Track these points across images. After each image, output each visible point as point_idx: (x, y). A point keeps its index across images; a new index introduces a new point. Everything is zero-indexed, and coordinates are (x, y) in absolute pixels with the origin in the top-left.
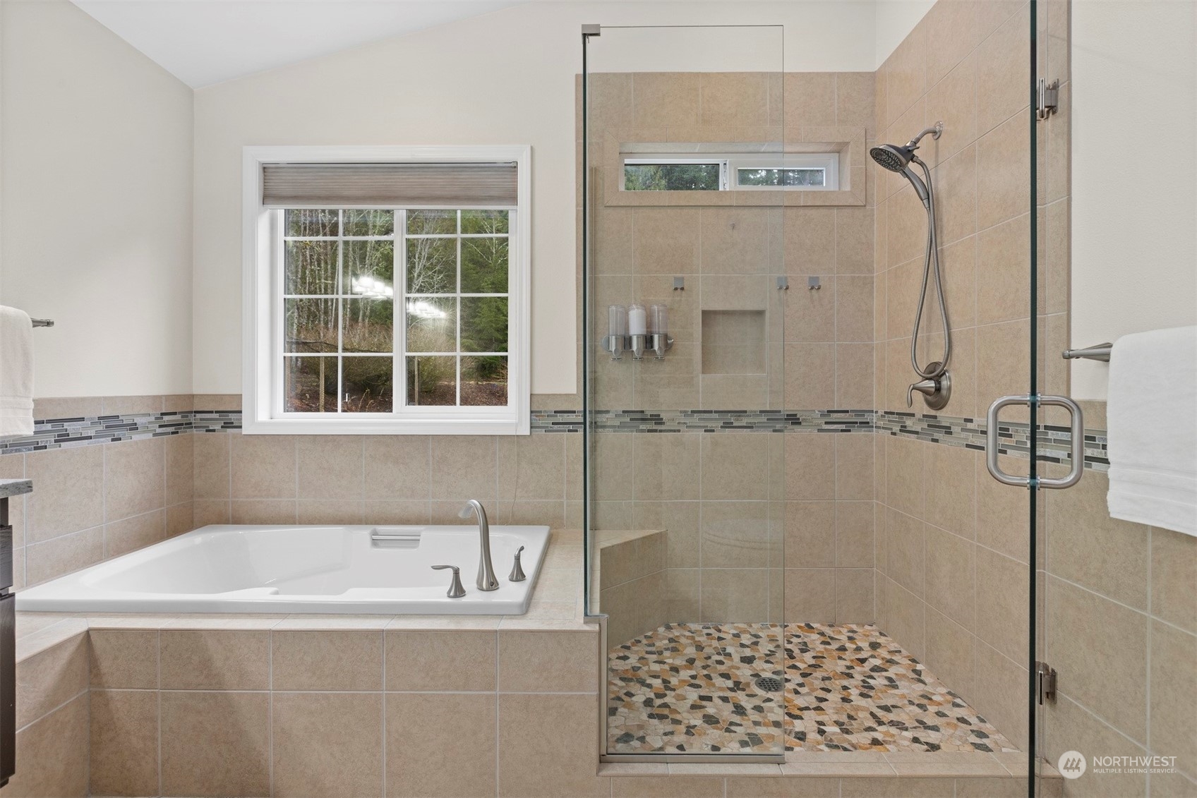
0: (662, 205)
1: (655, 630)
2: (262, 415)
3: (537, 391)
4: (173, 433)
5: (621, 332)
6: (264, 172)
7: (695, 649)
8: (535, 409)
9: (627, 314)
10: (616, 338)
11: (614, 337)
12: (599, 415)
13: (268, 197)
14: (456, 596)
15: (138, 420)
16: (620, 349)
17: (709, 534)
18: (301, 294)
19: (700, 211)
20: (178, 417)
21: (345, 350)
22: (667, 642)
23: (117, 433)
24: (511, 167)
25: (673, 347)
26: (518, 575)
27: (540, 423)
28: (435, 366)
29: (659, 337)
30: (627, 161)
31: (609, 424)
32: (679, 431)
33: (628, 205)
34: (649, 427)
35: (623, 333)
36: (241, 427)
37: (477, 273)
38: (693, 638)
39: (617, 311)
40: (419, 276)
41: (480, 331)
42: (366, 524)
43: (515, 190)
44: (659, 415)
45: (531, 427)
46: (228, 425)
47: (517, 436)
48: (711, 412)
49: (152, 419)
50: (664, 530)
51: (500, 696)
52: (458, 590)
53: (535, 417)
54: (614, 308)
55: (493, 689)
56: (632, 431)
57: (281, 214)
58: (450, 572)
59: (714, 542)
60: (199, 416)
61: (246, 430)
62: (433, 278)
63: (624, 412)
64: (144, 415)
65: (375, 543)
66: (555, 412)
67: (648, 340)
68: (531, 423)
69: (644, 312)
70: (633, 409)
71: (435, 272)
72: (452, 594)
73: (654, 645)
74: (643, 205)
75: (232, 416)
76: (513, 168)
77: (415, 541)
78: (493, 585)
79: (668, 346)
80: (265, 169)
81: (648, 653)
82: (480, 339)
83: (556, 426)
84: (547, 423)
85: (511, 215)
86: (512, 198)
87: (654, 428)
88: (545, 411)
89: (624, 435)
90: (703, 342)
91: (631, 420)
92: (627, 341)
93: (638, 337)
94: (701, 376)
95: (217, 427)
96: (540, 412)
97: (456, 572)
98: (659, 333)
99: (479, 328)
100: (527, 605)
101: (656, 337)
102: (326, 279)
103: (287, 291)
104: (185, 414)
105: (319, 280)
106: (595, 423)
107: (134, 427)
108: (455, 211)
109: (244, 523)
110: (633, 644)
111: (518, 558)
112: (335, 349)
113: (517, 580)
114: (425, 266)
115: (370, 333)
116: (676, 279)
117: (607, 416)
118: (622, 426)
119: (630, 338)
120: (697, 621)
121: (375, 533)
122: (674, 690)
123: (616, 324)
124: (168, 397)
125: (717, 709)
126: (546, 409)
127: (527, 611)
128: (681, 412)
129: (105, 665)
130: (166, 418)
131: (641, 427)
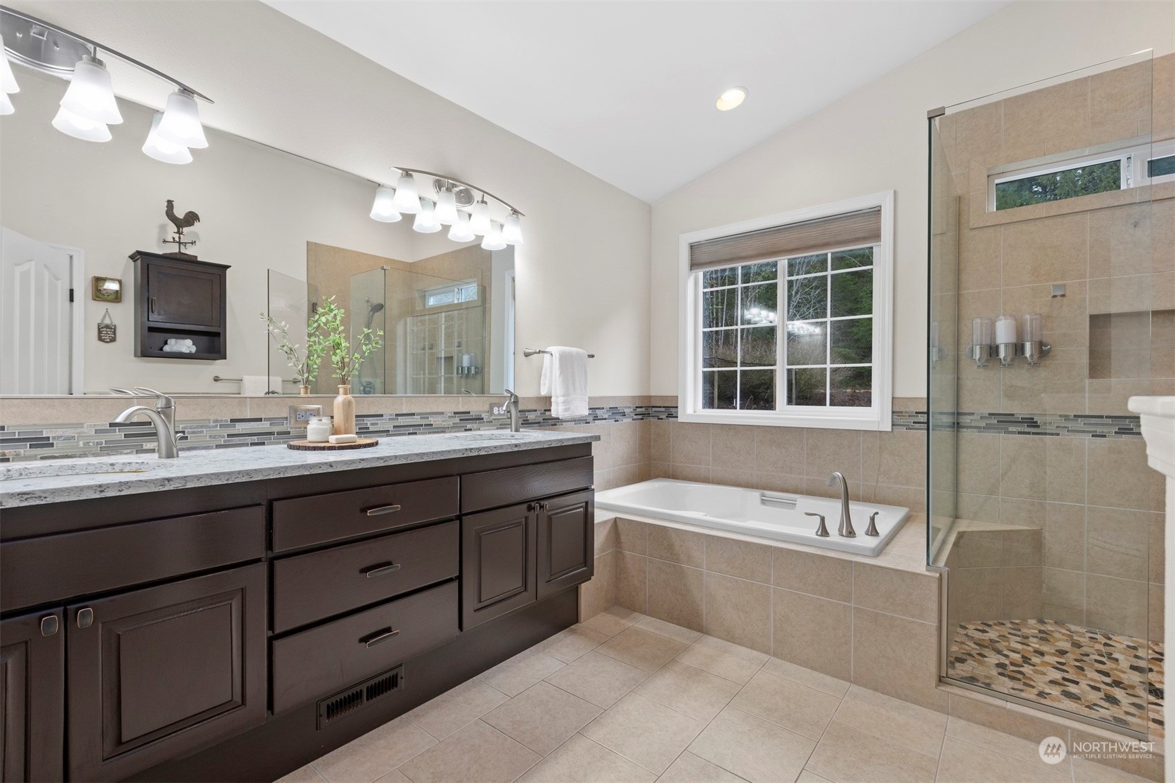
0: (1038, 217)
1: (1024, 620)
2: (690, 411)
3: (898, 395)
4: (641, 419)
5: (987, 341)
6: (691, 249)
7: (1070, 645)
8: (896, 409)
9: (993, 324)
10: (981, 348)
11: (978, 347)
12: (963, 417)
13: (694, 265)
14: (822, 535)
15: (626, 410)
16: (985, 357)
17: (1098, 540)
18: (710, 327)
19: (1088, 216)
20: (643, 409)
21: (743, 364)
22: (1037, 631)
23: (618, 417)
24: (876, 211)
25: (1051, 353)
26: (873, 531)
27: (901, 421)
28: (811, 375)
29: (1032, 344)
30: (998, 181)
31: (973, 424)
32: (1058, 434)
33: (997, 223)
34: (1020, 429)
35: (989, 343)
36: (677, 417)
37: (855, 284)
38: (1071, 637)
39: (982, 325)
40: (797, 293)
41: (858, 340)
42: (757, 489)
43: (879, 229)
44: (1033, 419)
45: (893, 425)
46: (670, 416)
47: (880, 432)
48: (1102, 417)
49: (632, 410)
50: (1039, 528)
51: (855, 608)
52: (824, 532)
53: (896, 417)
54: (978, 321)
55: (850, 601)
56: (999, 433)
57: (701, 275)
58: (818, 519)
59: (1104, 548)
60: (654, 409)
61: (681, 419)
62: (809, 294)
63: (989, 414)
64: (628, 407)
65: (763, 502)
66: (916, 413)
67: (1018, 349)
68: (892, 422)
69: (1015, 322)
70: (1001, 412)
71: (812, 288)
72: (819, 533)
73: (1020, 630)
74: (1015, 221)
75: (672, 410)
76: (876, 212)
77: (793, 505)
78: (851, 533)
79: (1043, 351)
80: (692, 247)
81: (1010, 633)
82: (858, 347)
83: (917, 425)
84: (908, 422)
85: (875, 250)
86: (876, 236)
87: (1025, 430)
88: (906, 412)
89: (989, 436)
90: (1090, 346)
91: (998, 422)
92: (993, 350)
93: (1006, 345)
94: (1087, 381)
95: (664, 417)
96: (902, 412)
97: (823, 519)
98: (1031, 341)
99: (856, 337)
100: (879, 552)
101: (1028, 346)
102: (717, 305)
103: (704, 327)
104: (647, 408)
105: (712, 306)
106: (958, 423)
107: (624, 414)
108: (827, 254)
109: (678, 479)
110: (995, 624)
111: (873, 519)
112: (735, 364)
113: (872, 535)
114: (802, 283)
115: (753, 347)
116: (1056, 287)
117: (971, 417)
118: (988, 427)
119: (997, 347)
120: (1080, 624)
121: (763, 495)
122: (1034, 666)
123: (982, 335)
124: (639, 397)
125: (1082, 691)
126: (907, 410)
127: (878, 556)
128: (1060, 416)
129: (623, 538)
130: (638, 410)
131: (1011, 429)
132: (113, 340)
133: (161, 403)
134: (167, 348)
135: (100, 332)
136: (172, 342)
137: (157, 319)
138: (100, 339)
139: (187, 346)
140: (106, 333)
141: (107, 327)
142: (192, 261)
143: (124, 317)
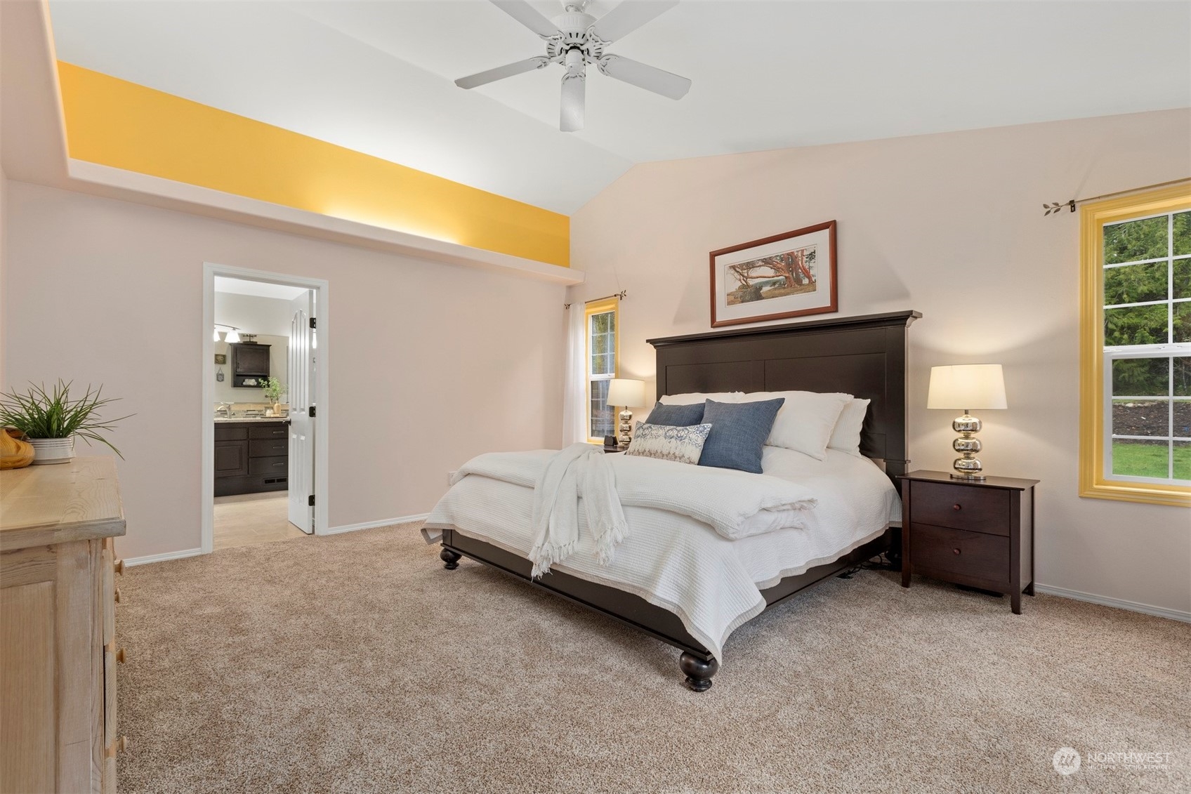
132: (223, 380)
133: (228, 406)
134: (244, 383)
135: (217, 377)
136: (246, 380)
137: (240, 370)
138: (218, 380)
139: (252, 382)
140: (220, 377)
141: (221, 375)
142: (255, 344)
143: (227, 370)
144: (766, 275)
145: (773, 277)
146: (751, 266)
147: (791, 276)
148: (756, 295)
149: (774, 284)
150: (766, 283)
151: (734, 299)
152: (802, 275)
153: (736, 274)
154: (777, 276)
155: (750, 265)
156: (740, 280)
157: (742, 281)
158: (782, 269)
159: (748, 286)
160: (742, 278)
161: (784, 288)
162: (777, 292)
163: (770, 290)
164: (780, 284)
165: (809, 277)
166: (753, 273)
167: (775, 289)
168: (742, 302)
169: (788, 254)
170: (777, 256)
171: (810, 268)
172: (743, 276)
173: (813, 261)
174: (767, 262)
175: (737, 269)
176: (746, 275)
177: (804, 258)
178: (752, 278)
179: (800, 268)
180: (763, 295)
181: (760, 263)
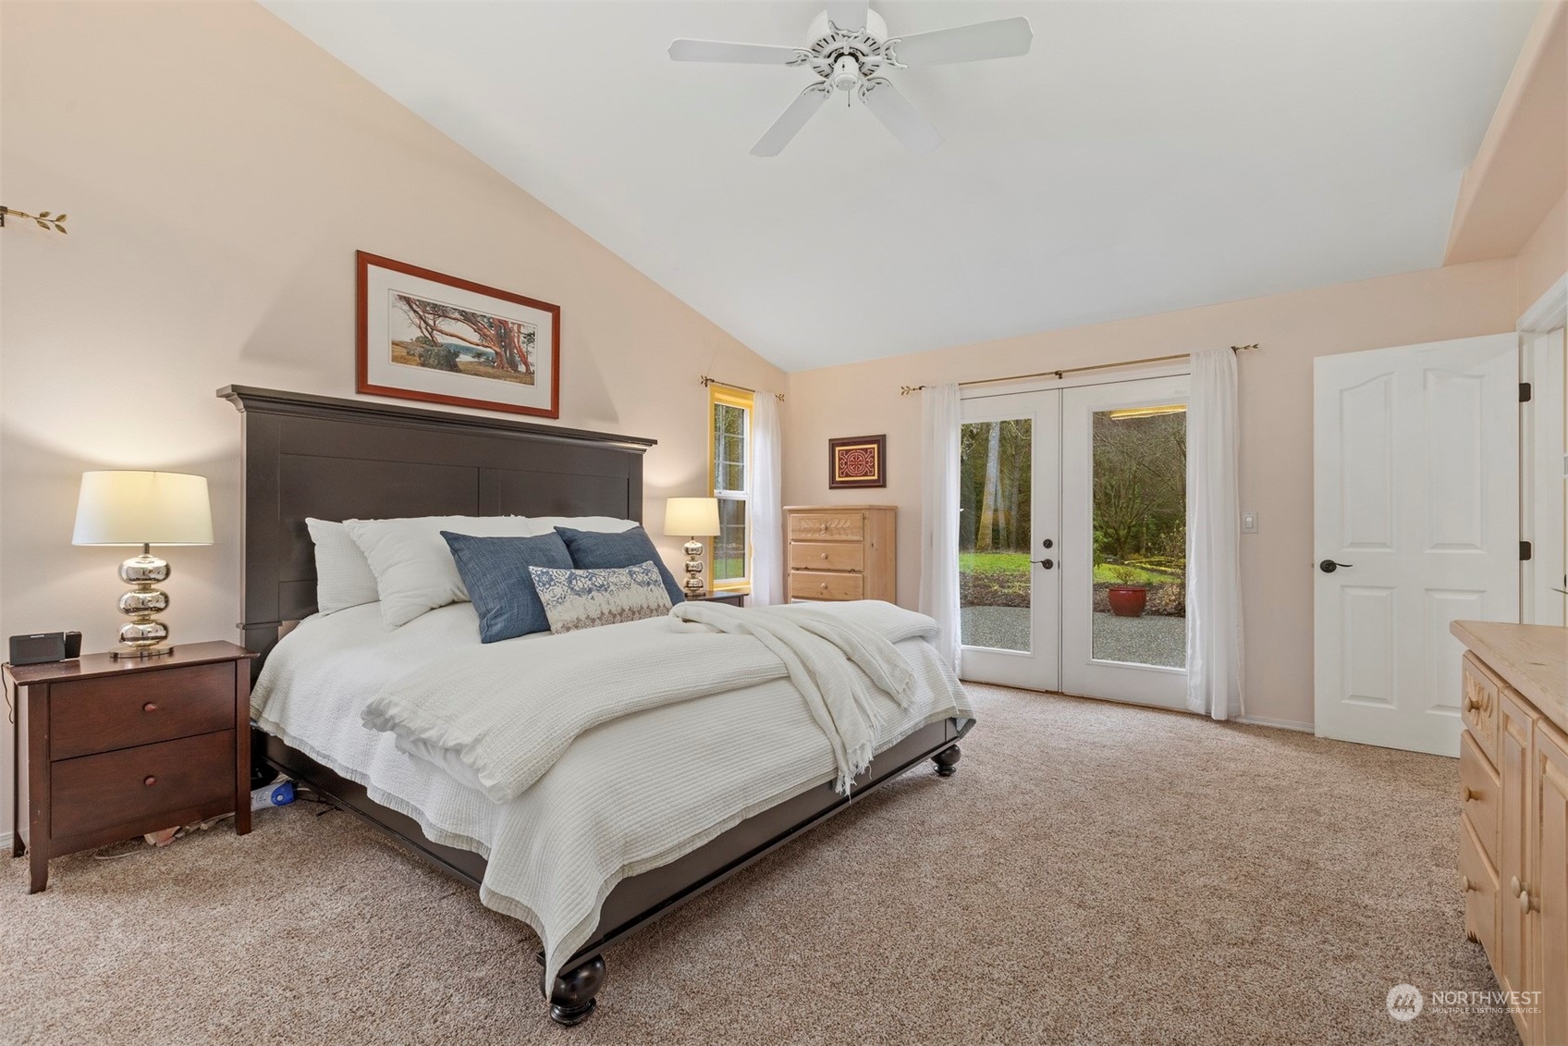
144: (465, 337)
145: (478, 345)
146: (440, 313)
147: (503, 353)
148: (448, 361)
149: (479, 355)
150: (467, 350)
151: (403, 354)
152: (518, 359)
153: (412, 314)
154: (483, 346)
155: (440, 311)
156: (420, 327)
157: (424, 330)
158: (492, 339)
159: (435, 343)
160: (423, 325)
161: (494, 367)
162: (482, 369)
163: (471, 363)
164: (488, 359)
165: (526, 364)
166: (443, 324)
167: (480, 363)
168: (423, 365)
169: (500, 321)
170: (485, 317)
171: (527, 352)
172: (425, 322)
173: (531, 345)
174: (468, 318)
175: (414, 306)
176: (431, 323)
177: (522, 336)
178: (441, 331)
179: (515, 347)
180: (461, 367)
181: (457, 315)
